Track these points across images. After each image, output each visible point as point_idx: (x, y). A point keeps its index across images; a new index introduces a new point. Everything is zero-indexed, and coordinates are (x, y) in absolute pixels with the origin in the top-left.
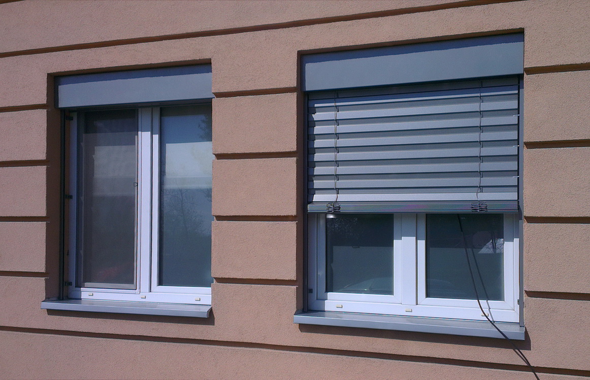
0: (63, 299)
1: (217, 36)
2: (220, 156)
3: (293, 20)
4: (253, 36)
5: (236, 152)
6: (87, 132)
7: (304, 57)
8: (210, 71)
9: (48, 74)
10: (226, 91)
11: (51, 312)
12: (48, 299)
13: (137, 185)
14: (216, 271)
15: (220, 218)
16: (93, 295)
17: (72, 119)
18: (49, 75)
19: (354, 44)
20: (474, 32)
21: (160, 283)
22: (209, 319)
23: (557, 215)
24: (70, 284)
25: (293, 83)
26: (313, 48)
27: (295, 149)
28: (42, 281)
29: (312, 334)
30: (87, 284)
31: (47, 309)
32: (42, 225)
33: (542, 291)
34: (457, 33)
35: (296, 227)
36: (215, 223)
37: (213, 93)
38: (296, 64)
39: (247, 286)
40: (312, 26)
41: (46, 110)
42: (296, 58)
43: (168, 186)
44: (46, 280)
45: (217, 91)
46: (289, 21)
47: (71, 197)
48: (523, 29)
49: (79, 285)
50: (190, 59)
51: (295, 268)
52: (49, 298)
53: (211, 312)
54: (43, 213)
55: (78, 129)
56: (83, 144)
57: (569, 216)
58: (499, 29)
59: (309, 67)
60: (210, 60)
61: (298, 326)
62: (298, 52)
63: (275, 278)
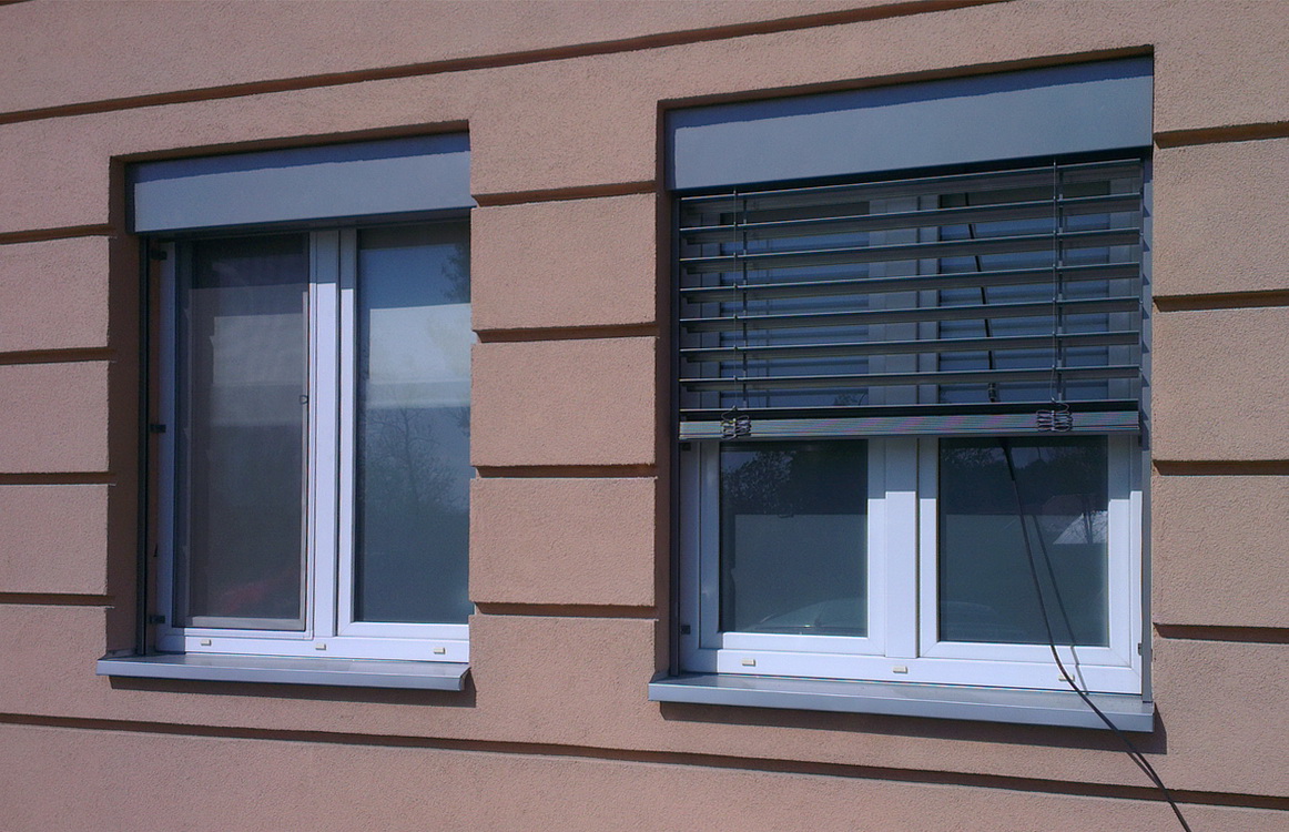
0: (145, 654)
1: (481, 71)
2: (487, 336)
3: (647, 34)
4: (561, 70)
5: (523, 326)
6: (197, 285)
7: (672, 114)
8: (466, 147)
9: (111, 157)
10: (501, 191)
11: (119, 682)
12: (112, 653)
13: (308, 402)
14: (481, 587)
15: (488, 471)
16: (210, 644)
17: (163, 256)
18: (115, 161)
19: (781, 85)
20: (1044, 54)
21: (358, 615)
22: (464, 693)
23: (1224, 457)
24: (161, 620)
25: (648, 173)
26: (693, 94)
27: (653, 319)
28: (98, 614)
29: (690, 723)
30: (196, 620)
31: (111, 677)
32: (100, 492)
33: (1192, 623)
34: (1006, 59)
35: (653, 490)
36: (477, 482)
37: (473, 196)
38: (654, 130)
39: (547, 621)
40: (688, 45)
41: (106, 238)
42: (655, 117)
43: (374, 402)
44: (108, 612)
45: (481, 191)
46: (640, 35)
47: (162, 428)
48: (1152, 47)
49: (180, 623)
50: (422, 122)
51: (653, 578)
52: (114, 652)
53: (468, 678)
54: (100, 464)
55: (178, 279)
56: (188, 312)
57: (1251, 459)
58: (1099, 48)
59: (684, 137)
60: (466, 122)
61: (659, 707)
62: (659, 102)
63: (607, 603)
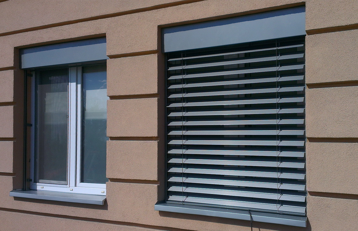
0: (25, 190)
1: (109, 18)
2: (112, 98)
3: (155, 5)
4: (131, 17)
5: (121, 95)
7: (163, 30)
9: (14, 47)
10: (115, 54)
11: (16, 198)
13: (68, 117)
14: (109, 175)
15: (112, 138)
16: (43, 188)
19: (193, 19)
21: (82, 181)
22: (104, 206)
24: (31, 180)
25: (155, 47)
26: (168, 23)
27: (157, 92)
29: (167, 217)
30: (40, 181)
31: (14, 197)
32: (11, 143)
33: (319, 191)
35: (157, 144)
36: (109, 142)
37: (107, 56)
38: (157, 34)
39: (128, 184)
40: (166, 8)
41: (13, 70)
42: (157, 30)
43: (87, 117)
44: (13, 178)
45: (109, 54)
46: (152, 6)
47: (31, 125)
48: (305, 2)
49: (36, 182)
50: (93, 34)
51: (157, 172)
52: (15, 189)
53: (105, 201)
54: (11, 135)
56: (38, 92)
57: (338, 137)
58: (288, 4)
59: (167, 36)
60: (105, 34)
61: (159, 212)
62: (158, 26)
63: (144, 179)
